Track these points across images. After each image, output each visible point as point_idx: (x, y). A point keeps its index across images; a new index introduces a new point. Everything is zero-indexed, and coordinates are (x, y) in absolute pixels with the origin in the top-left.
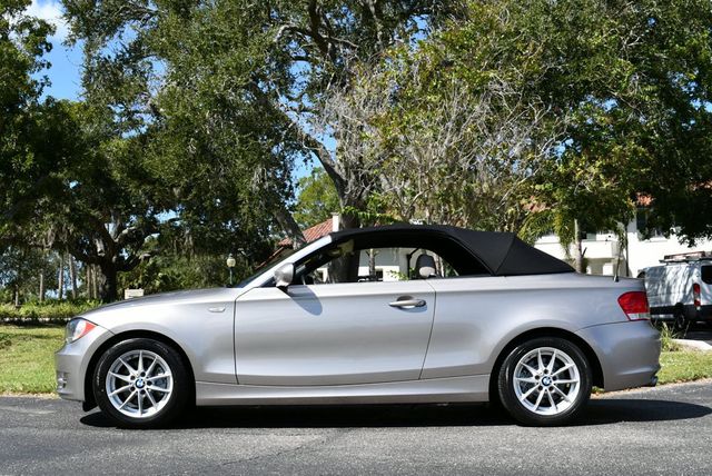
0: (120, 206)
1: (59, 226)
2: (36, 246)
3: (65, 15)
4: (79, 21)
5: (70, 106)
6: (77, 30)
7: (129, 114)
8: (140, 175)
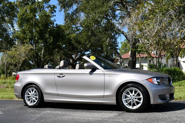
0: (75, 51)
1: (61, 56)
2: (56, 61)
3: (59, 4)
4: (62, 5)
5: (61, 26)
6: (62, 7)
7: (77, 28)
8: (79, 42)
